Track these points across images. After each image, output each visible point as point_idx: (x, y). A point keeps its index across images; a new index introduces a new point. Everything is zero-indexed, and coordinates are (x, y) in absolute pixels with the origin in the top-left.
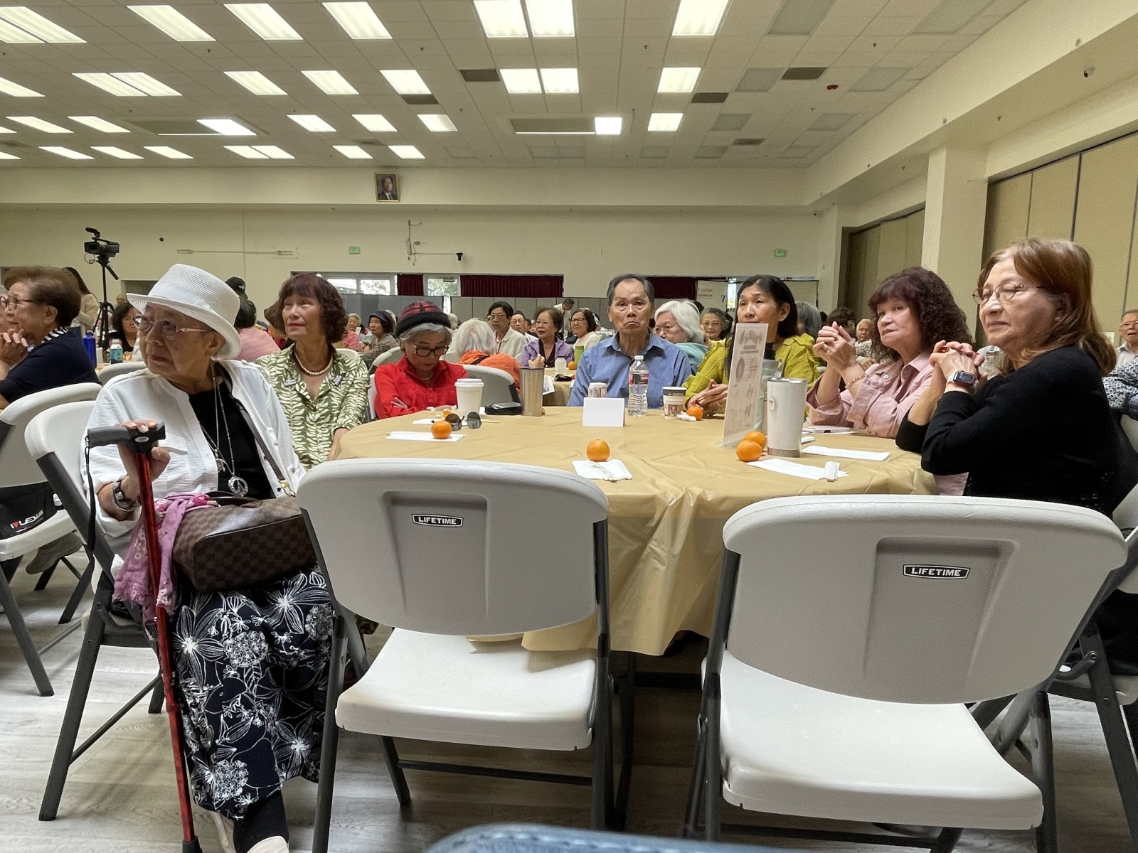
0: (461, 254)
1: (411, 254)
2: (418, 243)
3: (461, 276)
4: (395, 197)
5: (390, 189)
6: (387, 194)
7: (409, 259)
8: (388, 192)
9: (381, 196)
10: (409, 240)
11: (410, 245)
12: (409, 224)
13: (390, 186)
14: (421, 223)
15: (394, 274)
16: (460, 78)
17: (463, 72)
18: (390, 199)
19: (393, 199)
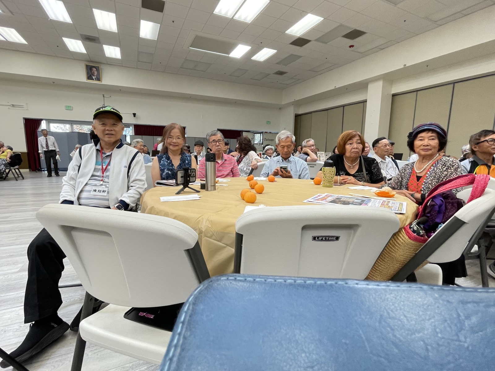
3: (134, 125)
4: (99, 79)
5: (95, 74)
6: (94, 77)
8: (94, 76)
9: (90, 77)
12: (104, 96)
13: (96, 73)
14: (111, 97)
18: (96, 80)
19: (98, 81)
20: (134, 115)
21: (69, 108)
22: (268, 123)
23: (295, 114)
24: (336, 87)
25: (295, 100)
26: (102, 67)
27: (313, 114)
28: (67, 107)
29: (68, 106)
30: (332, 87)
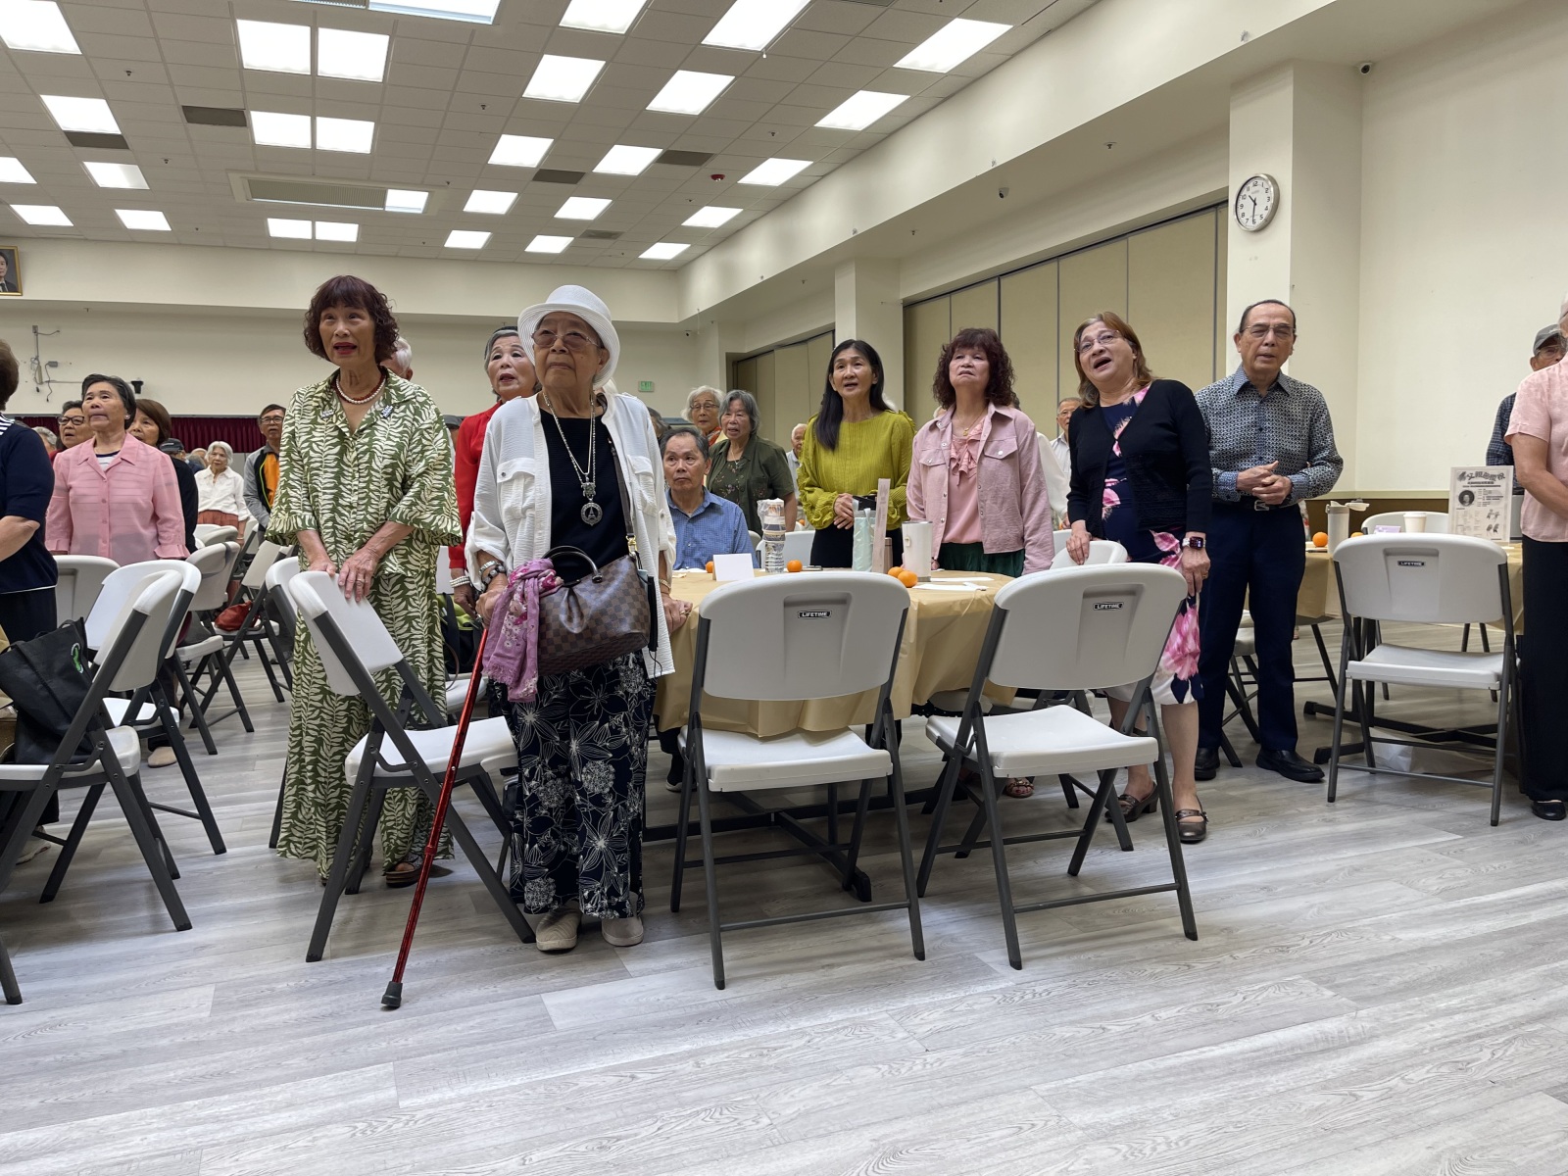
0: (142, 383)
1: (42, 383)
2: (53, 364)
4: (13, 287)
5: (3, 274)
7: (38, 391)
10: (37, 358)
11: (39, 367)
12: (35, 328)
13: (4, 268)
14: (56, 332)
16: (180, 116)
17: (187, 110)
18: (3, 290)
19: (10, 291)
22: (645, 386)
23: (726, 355)
24: (764, 280)
26: (22, 248)
27: (778, 352)
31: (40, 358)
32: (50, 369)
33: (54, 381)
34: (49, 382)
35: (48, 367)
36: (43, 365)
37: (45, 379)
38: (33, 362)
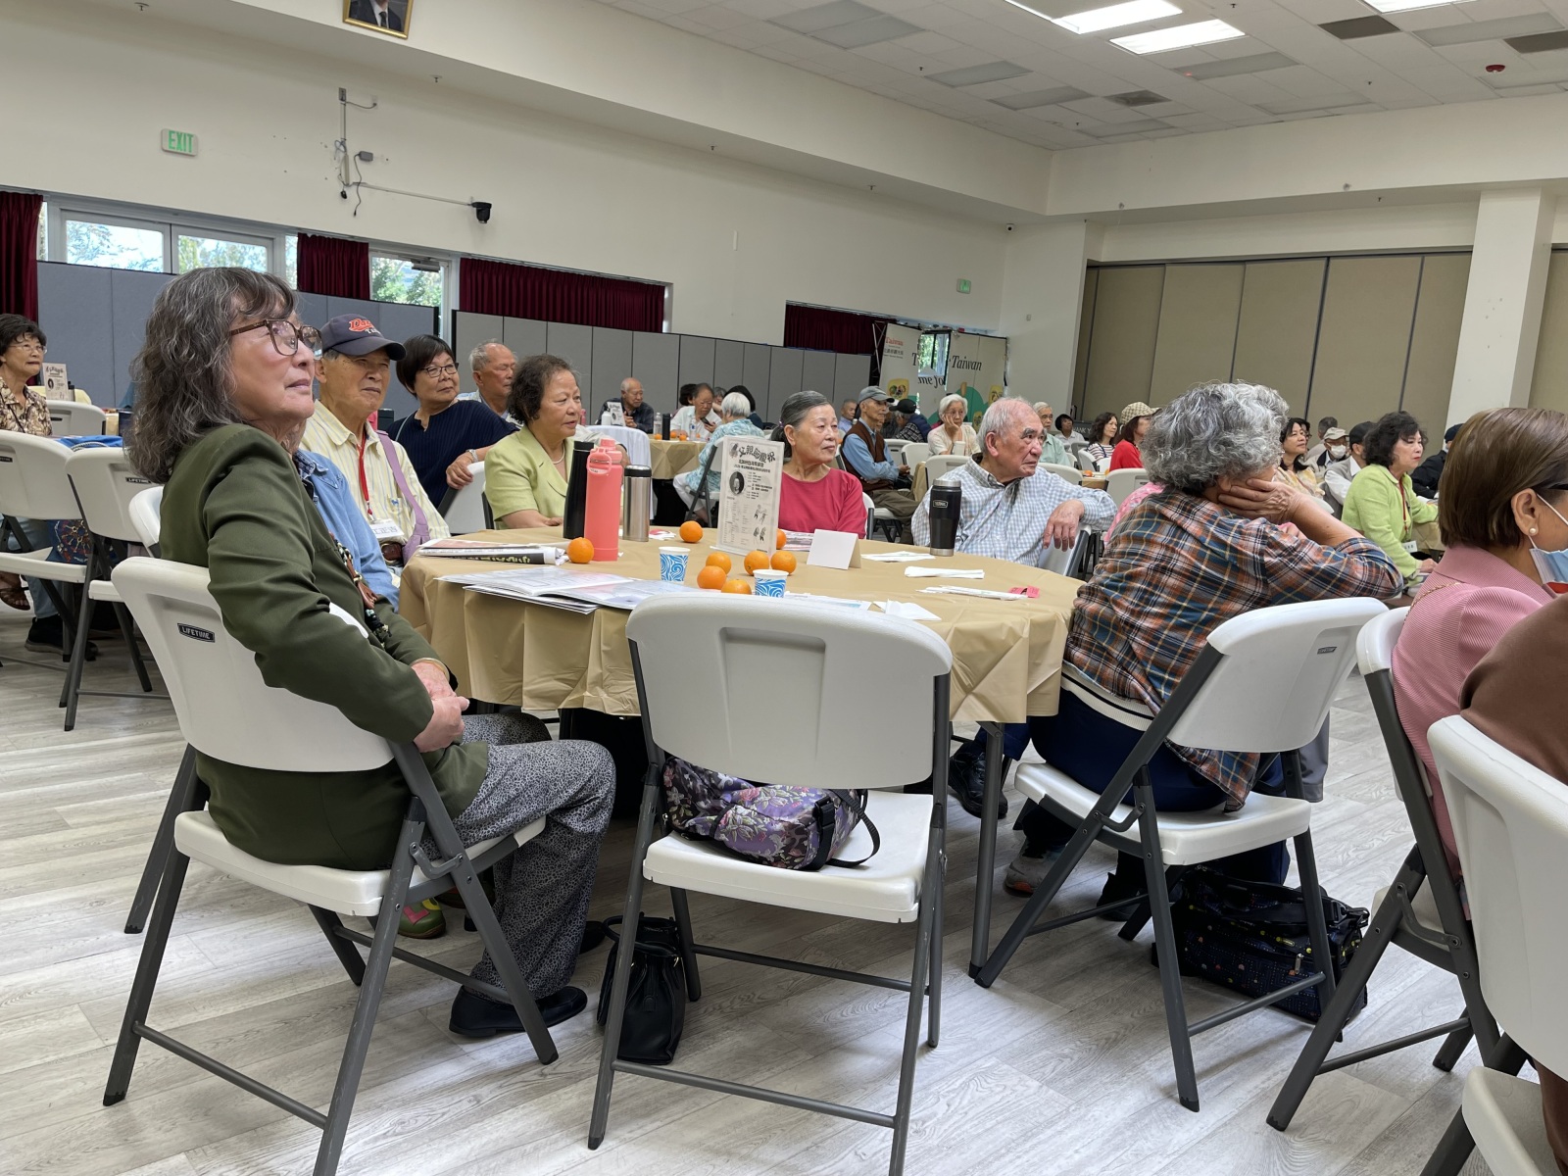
0: (489, 206)
1: (347, 185)
2: (365, 157)
3: (462, 259)
4: (396, 22)
6: (378, 10)
7: (344, 195)
9: (358, 9)
10: (343, 143)
11: (346, 159)
12: (343, 95)
14: (375, 105)
15: (288, 230)
18: (383, 26)
19: (391, 28)
20: (483, 211)
21: (180, 146)
22: (963, 286)
23: (1088, 260)
24: (1351, 189)
25: (1121, 205)
28: (174, 136)
29: (179, 135)
30: (1332, 186)
31: (347, 143)
32: (361, 165)
33: (365, 185)
34: (358, 184)
35: (357, 157)
36: (351, 158)
37: (354, 178)
38: (338, 149)
